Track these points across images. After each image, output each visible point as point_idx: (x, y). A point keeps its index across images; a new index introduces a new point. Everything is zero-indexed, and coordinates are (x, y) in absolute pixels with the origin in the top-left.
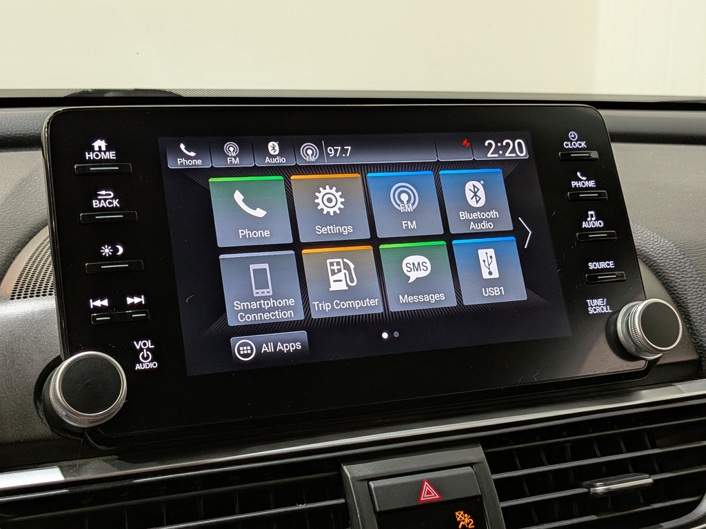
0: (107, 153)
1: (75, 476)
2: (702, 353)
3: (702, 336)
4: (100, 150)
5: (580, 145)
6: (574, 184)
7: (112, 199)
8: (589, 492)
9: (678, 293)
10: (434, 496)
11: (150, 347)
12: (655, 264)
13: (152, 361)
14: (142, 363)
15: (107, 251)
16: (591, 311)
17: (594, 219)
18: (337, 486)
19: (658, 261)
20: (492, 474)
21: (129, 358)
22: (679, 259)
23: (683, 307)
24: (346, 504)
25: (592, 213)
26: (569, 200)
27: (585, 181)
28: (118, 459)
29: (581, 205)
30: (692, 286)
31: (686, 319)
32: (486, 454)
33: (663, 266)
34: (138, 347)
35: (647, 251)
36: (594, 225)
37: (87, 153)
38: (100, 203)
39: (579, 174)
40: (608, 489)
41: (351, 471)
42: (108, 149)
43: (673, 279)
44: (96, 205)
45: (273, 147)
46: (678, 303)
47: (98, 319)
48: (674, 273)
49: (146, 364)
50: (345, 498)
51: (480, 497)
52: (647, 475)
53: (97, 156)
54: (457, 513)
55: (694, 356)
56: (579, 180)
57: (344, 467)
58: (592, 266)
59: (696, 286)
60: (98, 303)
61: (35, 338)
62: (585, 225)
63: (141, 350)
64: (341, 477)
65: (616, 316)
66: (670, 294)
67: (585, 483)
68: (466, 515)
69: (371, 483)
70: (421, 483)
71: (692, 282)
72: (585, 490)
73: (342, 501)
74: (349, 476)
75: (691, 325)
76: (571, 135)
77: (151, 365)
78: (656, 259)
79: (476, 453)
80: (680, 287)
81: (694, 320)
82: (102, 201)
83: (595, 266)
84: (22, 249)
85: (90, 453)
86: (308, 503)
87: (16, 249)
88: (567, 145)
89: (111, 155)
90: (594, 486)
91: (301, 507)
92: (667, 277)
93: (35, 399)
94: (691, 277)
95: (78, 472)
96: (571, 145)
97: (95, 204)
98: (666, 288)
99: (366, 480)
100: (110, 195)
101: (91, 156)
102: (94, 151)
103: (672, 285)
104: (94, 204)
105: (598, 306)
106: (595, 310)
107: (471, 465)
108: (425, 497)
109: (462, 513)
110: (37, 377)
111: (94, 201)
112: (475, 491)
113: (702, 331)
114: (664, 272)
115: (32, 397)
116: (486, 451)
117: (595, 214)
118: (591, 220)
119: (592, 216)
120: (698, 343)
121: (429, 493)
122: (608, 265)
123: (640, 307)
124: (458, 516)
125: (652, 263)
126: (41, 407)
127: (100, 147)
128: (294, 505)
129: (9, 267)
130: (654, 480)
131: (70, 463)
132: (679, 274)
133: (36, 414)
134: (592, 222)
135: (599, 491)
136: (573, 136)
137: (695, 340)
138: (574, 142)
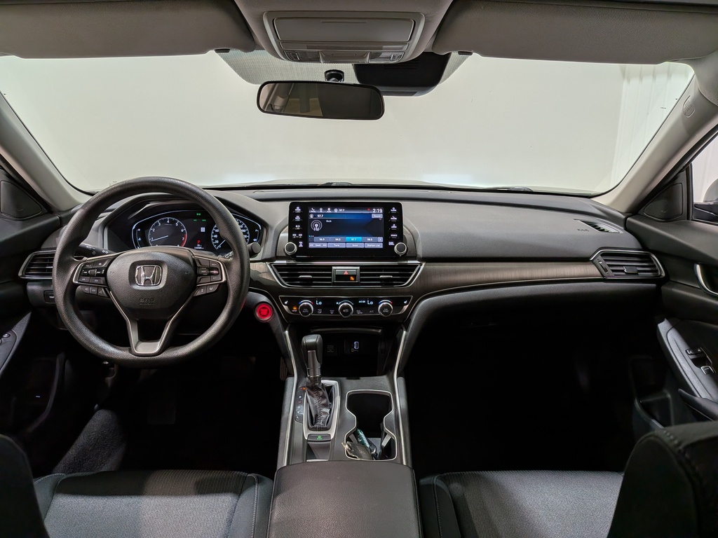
6: (391, 219)
11: (302, 243)
15: (297, 226)
18: (331, 270)
20: (360, 272)
21: (298, 245)
24: (331, 273)
26: (390, 222)
28: (295, 260)
29: (392, 223)
39: (393, 216)
41: (334, 268)
42: (299, 209)
45: (329, 209)
54: (351, 277)
57: (332, 267)
60: (294, 235)
69: (336, 270)
70: (345, 271)
76: (393, 208)
83: (392, 235)
85: (290, 258)
97: (296, 218)
100: (299, 217)
101: (296, 210)
107: (356, 270)
108: (345, 274)
112: (356, 274)
116: (360, 268)
121: (347, 273)
126: (283, 251)
128: (323, 272)
134: (394, 226)
138: (394, 210)
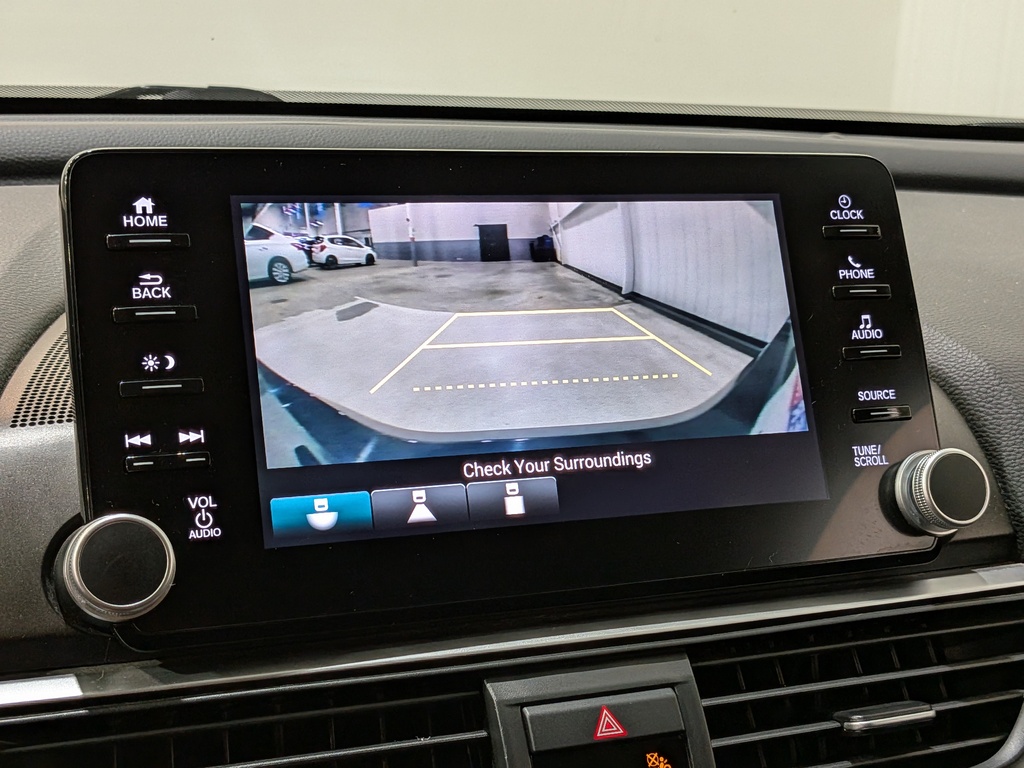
0: (155, 217)
1: (98, 690)
2: (1018, 525)
3: (1020, 501)
4: (144, 213)
5: (854, 215)
6: (843, 273)
7: (160, 286)
8: (842, 727)
9: (988, 436)
10: (617, 730)
11: (211, 505)
12: (957, 392)
13: (213, 527)
14: (199, 529)
15: (151, 363)
16: (858, 463)
17: (869, 326)
18: (477, 711)
19: (962, 387)
20: (702, 698)
21: (179, 522)
22: (993, 385)
23: (995, 457)
24: (488, 739)
25: (868, 317)
26: (834, 299)
27: (859, 269)
28: (160, 666)
29: (852, 305)
30: (1009, 427)
31: (998, 474)
32: (694, 669)
33: (968, 395)
34: (193, 506)
35: (947, 370)
36: (869, 335)
37: (125, 218)
38: (142, 293)
39: (850, 259)
40: (869, 725)
41: (498, 691)
42: (157, 211)
43: (982, 414)
44: (137, 295)
46: (987, 450)
47: (135, 464)
48: (983, 406)
49: (205, 530)
50: (487, 730)
51: (683, 732)
52: (927, 706)
53: (140, 221)
54: (648, 756)
55: (1006, 530)
56: (850, 267)
57: (488, 685)
58: (862, 396)
59: (1015, 427)
60: (137, 440)
61: (46, 485)
62: (855, 335)
63: (198, 509)
64: (482, 698)
65: (895, 469)
66: (977, 437)
67: (836, 714)
68: (662, 759)
69: (525, 709)
70: (598, 711)
71: (1009, 421)
72: (837, 725)
73: (484, 734)
74: (494, 698)
75: (1005, 483)
76: (842, 199)
77: (212, 533)
78: (958, 383)
79: (681, 669)
80: (991, 426)
81: (1009, 477)
82: (146, 289)
83: (867, 396)
84: (31, 345)
85: (120, 656)
86: (434, 734)
87: (22, 346)
88: (835, 215)
89: (160, 221)
90: (849, 720)
91: (423, 741)
92: (972, 412)
93: (43, 576)
94: (1007, 414)
95: (103, 683)
96: (841, 216)
97: (136, 293)
98: (971, 428)
99: (517, 705)
100: (157, 280)
101: (131, 221)
102: (135, 214)
103: (980, 423)
104: (134, 293)
105: (868, 455)
106: (864, 461)
107: (672, 685)
108: (602, 732)
109: (656, 755)
110: (47, 543)
111: (134, 289)
112: (676, 724)
113: (1019, 494)
114: (969, 404)
115: (39, 574)
116: (694, 665)
117: (872, 319)
118: (865, 328)
119: (866, 322)
120: (1013, 510)
121: (609, 726)
122: (887, 395)
123: (931, 459)
124: (650, 760)
125: (952, 389)
126: (51, 587)
127: (144, 209)
128: (413, 738)
129: (11, 375)
130: (937, 712)
131: (92, 669)
132: (991, 408)
133: (43, 598)
134: (866, 330)
135: (857, 728)
136: (845, 202)
137: (1009, 506)
138: (846, 211)
